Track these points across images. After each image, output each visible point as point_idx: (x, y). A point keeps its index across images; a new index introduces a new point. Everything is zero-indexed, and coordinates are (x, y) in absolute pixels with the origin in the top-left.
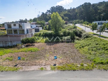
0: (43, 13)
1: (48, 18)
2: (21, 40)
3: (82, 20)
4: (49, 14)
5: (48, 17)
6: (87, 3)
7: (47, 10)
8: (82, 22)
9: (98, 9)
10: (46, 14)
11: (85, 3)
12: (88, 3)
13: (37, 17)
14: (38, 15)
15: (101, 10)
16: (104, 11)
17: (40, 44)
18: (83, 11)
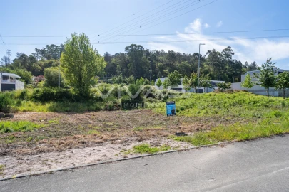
1: (40, 68)
3: (132, 77)
4: (42, 60)
5: (40, 65)
6: (135, 45)
7: (36, 50)
9: (158, 61)
10: (32, 59)
11: (132, 45)
12: (139, 46)
14: (5, 59)
15: (162, 62)
16: (168, 65)
17: (33, 115)
18: (128, 60)
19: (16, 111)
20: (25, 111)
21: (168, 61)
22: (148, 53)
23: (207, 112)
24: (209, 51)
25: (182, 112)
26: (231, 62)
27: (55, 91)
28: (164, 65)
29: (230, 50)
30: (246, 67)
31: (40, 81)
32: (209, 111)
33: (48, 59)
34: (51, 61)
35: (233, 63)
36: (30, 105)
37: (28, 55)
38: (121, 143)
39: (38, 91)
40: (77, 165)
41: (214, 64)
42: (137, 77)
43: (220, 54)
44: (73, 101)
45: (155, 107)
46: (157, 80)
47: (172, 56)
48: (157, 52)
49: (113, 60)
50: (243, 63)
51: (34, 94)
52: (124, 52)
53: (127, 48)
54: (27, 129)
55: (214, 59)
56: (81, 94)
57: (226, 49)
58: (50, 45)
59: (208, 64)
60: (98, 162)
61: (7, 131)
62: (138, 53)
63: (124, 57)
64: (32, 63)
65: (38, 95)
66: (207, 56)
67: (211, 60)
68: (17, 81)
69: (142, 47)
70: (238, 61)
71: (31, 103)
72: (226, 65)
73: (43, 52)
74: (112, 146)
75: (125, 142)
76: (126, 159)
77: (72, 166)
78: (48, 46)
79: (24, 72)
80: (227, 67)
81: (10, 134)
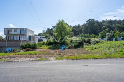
0: (49, 29)
2: (21, 45)
3: (88, 34)
6: (91, 19)
7: (53, 26)
8: (88, 36)
9: (103, 25)
12: (93, 20)
13: (42, 32)
14: (44, 31)
15: (105, 26)
16: (108, 27)
18: (88, 27)
20: (41, 49)
21: (108, 25)
22: (97, 22)
28: (106, 27)
31: (52, 38)
47: (110, 22)
49: (81, 27)
52: (86, 23)
53: (87, 21)
62: (92, 23)
63: (86, 25)
64: (51, 31)
68: (44, 38)
69: (94, 20)
79: (48, 35)
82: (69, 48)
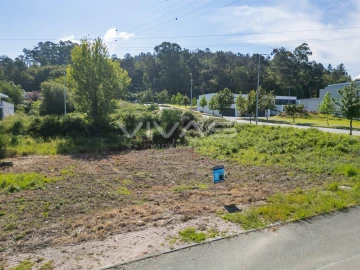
1: (31, 77)
3: (165, 92)
4: (35, 66)
5: (32, 74)
6: (169, 44)
7: (25, 51)
8: (164, 98)
9: (201, 66)
10: (19, 63)
11: (165, 44)
15: (207, 68)
16: (216, 72)
17: (37, 160)
18: (159, 66)
19: (13, 155)
20: (25, 154)
21: (214, 66)
22: (186, 54)
23: (266, 160)
24: (275, 51)
25: (235, 155)
26: (307, 67)
27: (61, 121)
28: (210, 72)
29: (306, 49)
30: (328, 72)
31: (35, 99)
32: (269, 156)
33: (43, 64)
34: (48, 67)
35: (310, 67)
36: (28, 143)
37: (13, 59)
38: (165, 225)
39: (37, 121)
40: (126, 260)
41: (282, 71)
42: (173, 92)
43: (291, 55)
44: (87, 136)
45: (198, 145)
46: (201, 97)
48: (200, 51)
49: (137, 65)
50: (326, 67)
51: (33, 125)
52: (152, 52)
53: (157, 48)
54: (37, 186)
55: (282, 63)
56: (96, 124)
57: (300, 47)
58: (44, 42)
59: (273, 70)
60: (145, 256)
61: (12, 190)
62: (172, 55)
63: (153, 61)
64: (20, 70)
65: (39, 126)
66: (272, 57)
67: (278, 64)
68: (4, 103)
69: (179, 47)
70: (318, 63)
71: (30, 140)
72: (300, 70)
73: (34, 53)
74: (155, 229)
75: (169, 223)
76: (173, 251)
77: (120, 262)
78: (41, 44)
79: (11, 86)
80: (301, 73)
81: (18, 195)
82: (140, 147)
